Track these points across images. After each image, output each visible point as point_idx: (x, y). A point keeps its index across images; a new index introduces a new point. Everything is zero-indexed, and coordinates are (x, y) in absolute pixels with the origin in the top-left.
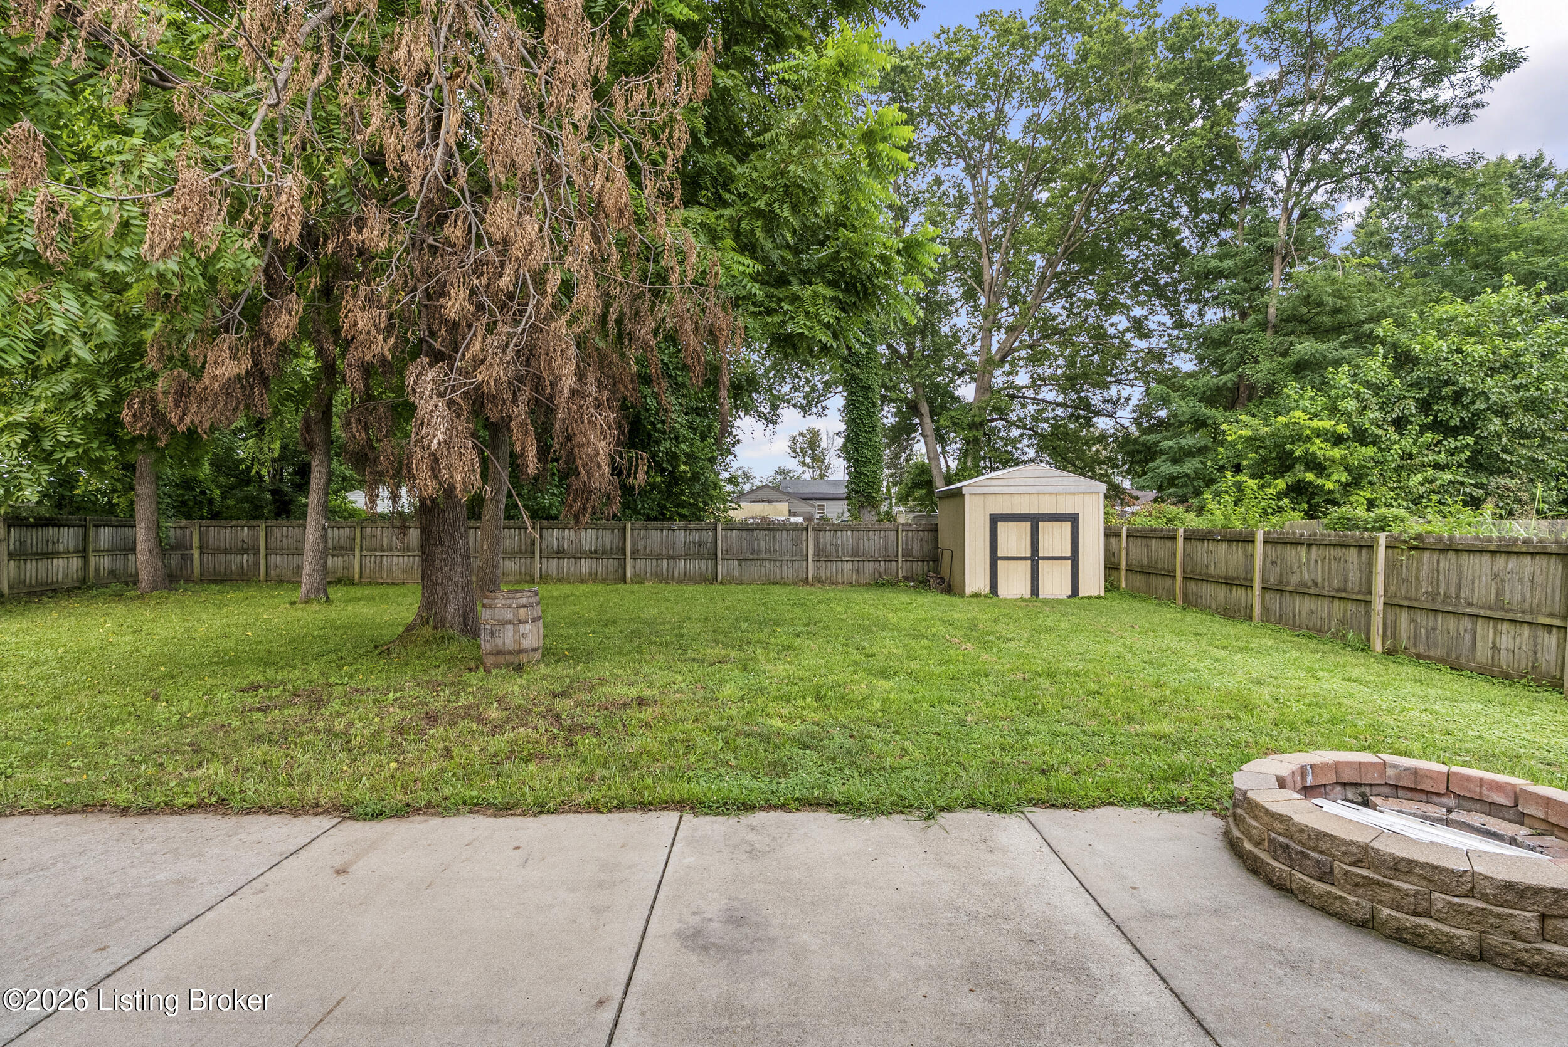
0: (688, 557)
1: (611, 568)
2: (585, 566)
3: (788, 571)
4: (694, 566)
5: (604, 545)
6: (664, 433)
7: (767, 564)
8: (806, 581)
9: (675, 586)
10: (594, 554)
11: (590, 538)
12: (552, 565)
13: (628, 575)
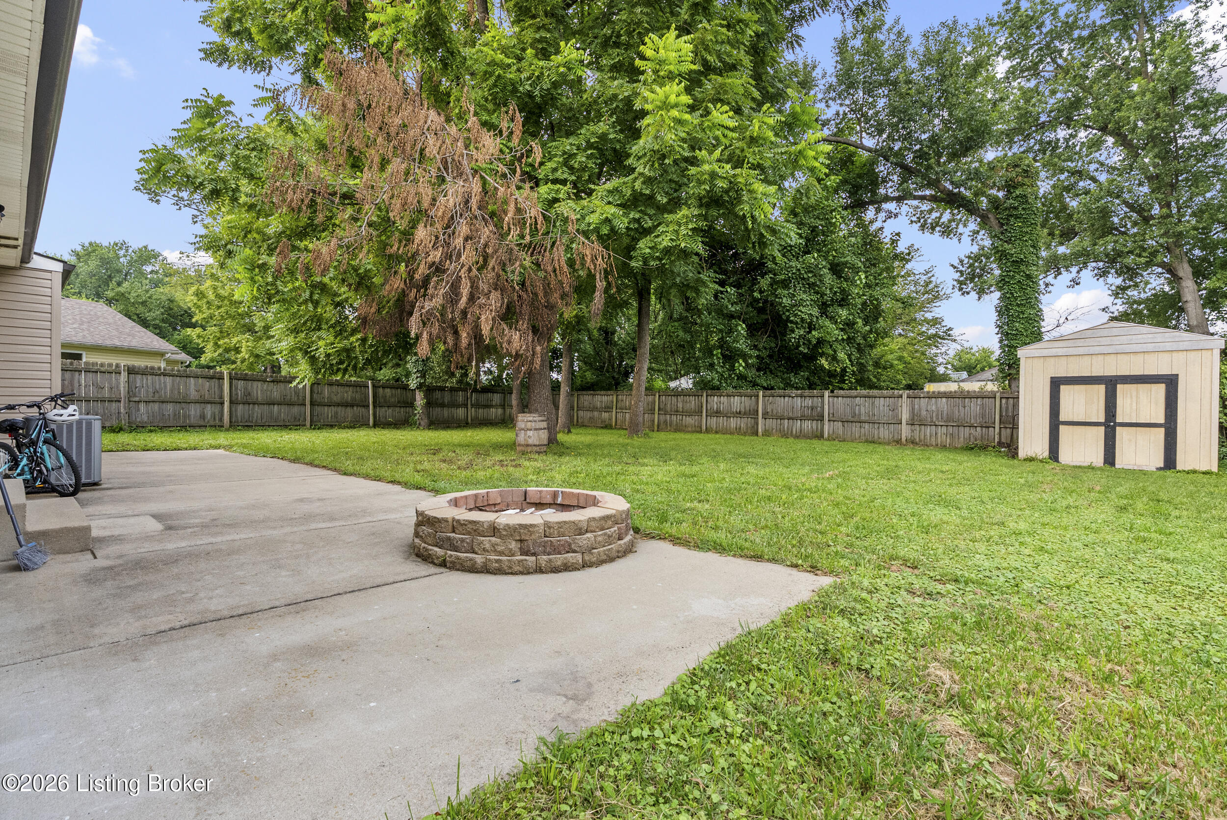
0: (803, 418)
1: (749, 425)
2: (733, 423)
3: (884, 433)
4: (808, 425)
5: (745, 408)
6: (796, 323)
7: (867, 425)
8: (898, 442)
9: (791, 440)
10: (738, 414)
11: (737, 403)
12: (713, 422)
13: (760, 430)
